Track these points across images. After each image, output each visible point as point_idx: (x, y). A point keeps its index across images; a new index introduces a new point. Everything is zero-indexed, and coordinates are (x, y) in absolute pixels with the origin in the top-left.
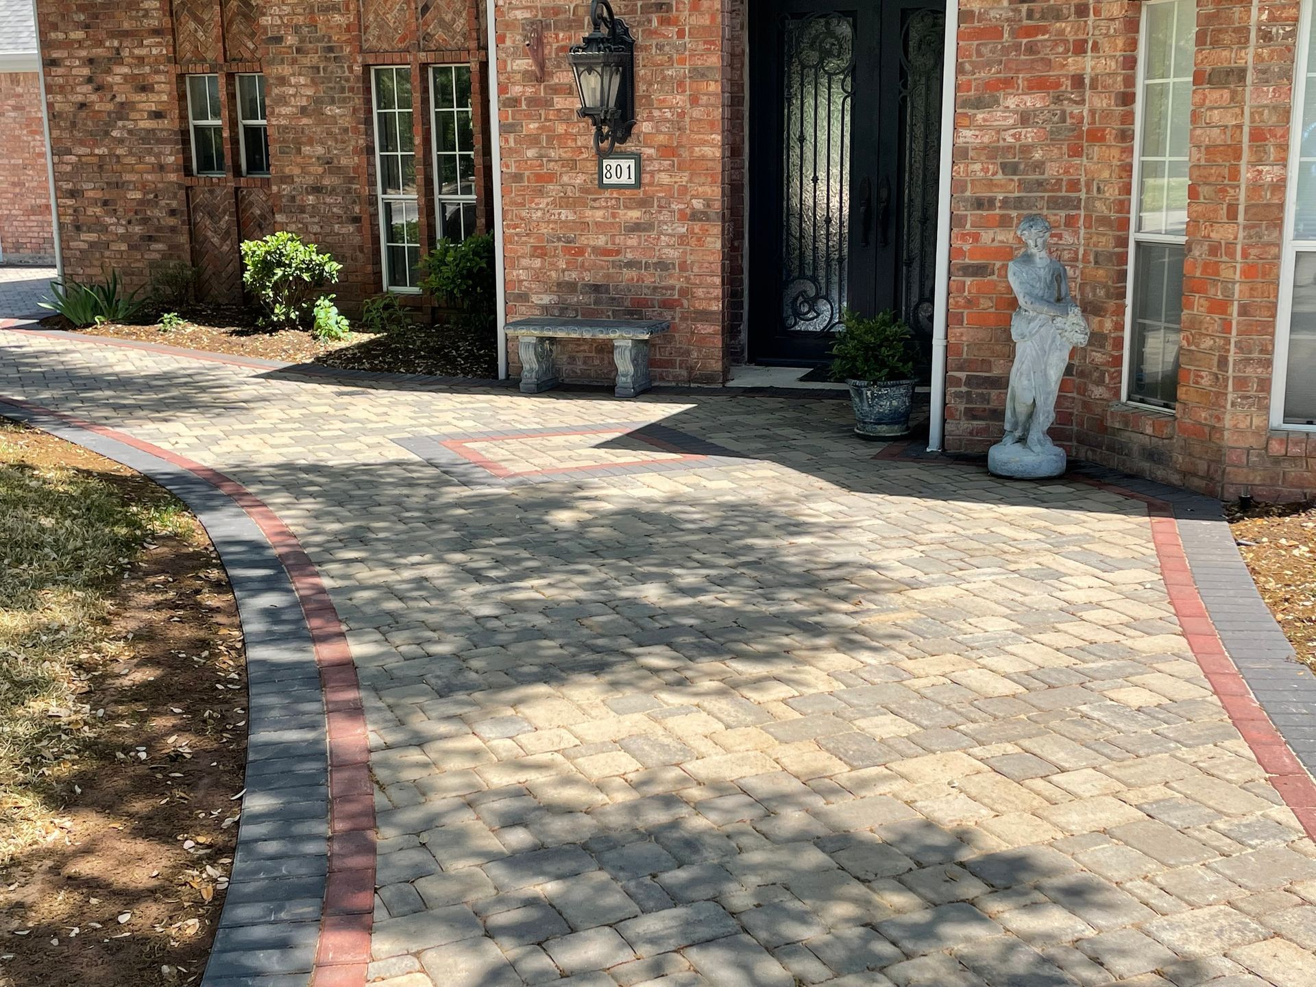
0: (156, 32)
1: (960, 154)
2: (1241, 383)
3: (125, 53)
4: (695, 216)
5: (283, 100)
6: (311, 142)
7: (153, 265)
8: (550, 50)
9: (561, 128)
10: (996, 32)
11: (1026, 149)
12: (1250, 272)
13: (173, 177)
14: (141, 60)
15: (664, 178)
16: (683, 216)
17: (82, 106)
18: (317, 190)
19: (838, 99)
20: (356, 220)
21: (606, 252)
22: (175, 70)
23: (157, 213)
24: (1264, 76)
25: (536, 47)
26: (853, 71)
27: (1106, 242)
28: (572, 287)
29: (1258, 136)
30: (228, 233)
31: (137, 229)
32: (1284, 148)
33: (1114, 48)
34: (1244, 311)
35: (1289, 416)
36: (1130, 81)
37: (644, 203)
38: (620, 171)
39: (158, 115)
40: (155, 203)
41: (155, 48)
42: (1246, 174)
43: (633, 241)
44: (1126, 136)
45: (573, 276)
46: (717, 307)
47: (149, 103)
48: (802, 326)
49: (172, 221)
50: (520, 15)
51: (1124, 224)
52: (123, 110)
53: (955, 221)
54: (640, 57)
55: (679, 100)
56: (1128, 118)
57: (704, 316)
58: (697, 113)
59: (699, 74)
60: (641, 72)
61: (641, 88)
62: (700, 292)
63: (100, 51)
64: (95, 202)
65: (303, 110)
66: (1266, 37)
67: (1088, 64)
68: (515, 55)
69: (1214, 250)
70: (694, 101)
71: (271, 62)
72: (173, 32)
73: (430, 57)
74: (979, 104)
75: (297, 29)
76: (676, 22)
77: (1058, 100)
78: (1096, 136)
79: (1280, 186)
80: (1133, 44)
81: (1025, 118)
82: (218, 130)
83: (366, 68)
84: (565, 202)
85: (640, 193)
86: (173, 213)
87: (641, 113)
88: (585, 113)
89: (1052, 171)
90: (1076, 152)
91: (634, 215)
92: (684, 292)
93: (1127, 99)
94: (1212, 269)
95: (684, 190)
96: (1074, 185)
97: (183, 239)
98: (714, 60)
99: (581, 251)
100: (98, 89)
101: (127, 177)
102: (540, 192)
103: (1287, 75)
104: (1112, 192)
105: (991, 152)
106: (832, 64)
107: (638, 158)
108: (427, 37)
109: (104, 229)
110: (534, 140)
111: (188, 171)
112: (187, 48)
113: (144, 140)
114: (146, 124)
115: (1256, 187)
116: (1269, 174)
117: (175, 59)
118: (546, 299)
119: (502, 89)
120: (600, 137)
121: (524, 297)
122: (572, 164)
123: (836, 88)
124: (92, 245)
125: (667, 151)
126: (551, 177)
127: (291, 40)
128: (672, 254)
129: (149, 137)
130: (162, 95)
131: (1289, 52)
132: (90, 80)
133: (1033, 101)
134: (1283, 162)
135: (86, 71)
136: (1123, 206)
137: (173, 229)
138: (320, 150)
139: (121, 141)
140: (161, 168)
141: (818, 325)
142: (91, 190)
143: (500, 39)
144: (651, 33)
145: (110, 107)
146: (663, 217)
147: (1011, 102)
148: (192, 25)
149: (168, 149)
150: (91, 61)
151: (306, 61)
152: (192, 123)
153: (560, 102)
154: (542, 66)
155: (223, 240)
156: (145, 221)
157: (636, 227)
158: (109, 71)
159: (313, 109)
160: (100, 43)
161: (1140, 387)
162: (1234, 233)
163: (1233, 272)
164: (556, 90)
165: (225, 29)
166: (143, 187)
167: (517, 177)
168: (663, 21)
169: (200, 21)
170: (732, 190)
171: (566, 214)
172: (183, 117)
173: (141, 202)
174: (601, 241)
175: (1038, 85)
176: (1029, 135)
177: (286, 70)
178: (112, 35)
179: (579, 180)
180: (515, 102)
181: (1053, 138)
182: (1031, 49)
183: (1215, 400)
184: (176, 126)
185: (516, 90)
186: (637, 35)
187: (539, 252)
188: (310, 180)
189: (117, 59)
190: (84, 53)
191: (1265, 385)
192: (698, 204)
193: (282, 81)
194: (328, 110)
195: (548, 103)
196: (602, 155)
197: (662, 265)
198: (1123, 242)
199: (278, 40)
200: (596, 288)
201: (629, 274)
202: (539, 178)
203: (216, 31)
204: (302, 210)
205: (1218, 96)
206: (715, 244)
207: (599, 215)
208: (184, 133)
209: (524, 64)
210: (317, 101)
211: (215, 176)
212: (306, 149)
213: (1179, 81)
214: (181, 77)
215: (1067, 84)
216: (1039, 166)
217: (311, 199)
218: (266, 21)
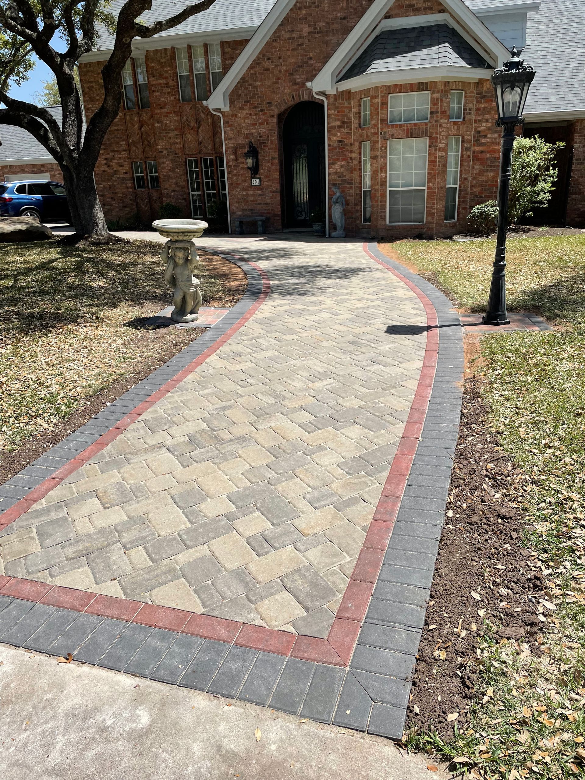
0: (124, 151)
1: (329, 174)
2: (381, 216)
3: (116, 156)
4: (274, 192)
5: (164, 168)
6: (172, 179)
7: (127, 214)
8: (239, 153)
9: (242, 172)
10: (335, 149)
11: (342, 173)
12: (381, 194)
13: (131, 190)
14: (120, 158)
15: (266, 183)
16: (271, 192)
17: (104, 171)
18: (174, 191)
19: (304, 164)
20: (185, 199)
21: (253, 201)
22: (130, 161)
23: (127, 200)
24: (382, 157)
25: (235, 153)
26: (307, 157)
27: (358, 192)
28: (246, 210)
29: (381, 168)
30: (147, 204)
31: (121, 205)
32: (386, 171)
33: (357, 152)
34: (381, 202)
35: (390, 222)
36: (360, 158)
37: (262, 189)
38: (256, 182)
39: (126, 173)
40: (126, 197)
41: (124, 155)
42: (379, 176)
43: (260, 198)
44: (360, 169)
45: (246, 207)
46: (279, 213)
47: (123, 170)
48: (299, 218)
49: (131, 202)
50: (231, 145)
51: (361, 187)
52: (116, 172)
53: (329, 188)
54: (259, 154)
55: (269, 165)
56: (361, 166)
57: (277, 215)
58: (273, 167)
59: (273, 158)
60: (260, 158)
61: (260, 162)
62: (276, 210)
63: (108, 156)
64: (109, 198)
65: (170, 170)
66: (381, 149)
67: (353, 155)
68: (230, 155)
69: (375, 190)
70: (272, 165)
71: (160, 158)
72: (129, 150)
73: (203, 156)
74: (333, 164)
75: (167, 149)
76: (267, 146)
77: (348, 162)
78: (355, 170)
79: (386, 178)
80: (360, 151)
81: (342, 166)
82: (143, 177)
83: (186, 159)
84: (244, 190)
85: (261, 187)
86: (131, 200)
87: (260, 168)
88: (248, 168)
89: (347, 177)
90: (352, 173)
91: (260, 192)
92: (272, 210)
93: (360, 162)
94: (375, 194)
95: (271, 186)
96: (352, 180)
97: (134, 207)
98: (276, 155)
99: (248, 201)
100: (108, 166)
101: (117, 190)
102: (238, 188)
103: (386, 157)
104: (358, 181)
105: (336, 173)
106: (303, 155)
107: (260, 178)
108: (201, 150)
109: (112, 205)
110: (235, 175)
111: (135, 189)
112: (133, 155)
113: (122, 180)
114: (123, 176)
115: (381, 178)
116: (383, 175)
117: (130, 158)
118: (240, 213)
119: (227, 163)
120: (252, 174)
121: (234, 213)
122: (244, 181)
123: (304, 161)
124: (109, 210)
125: (267, 177)
126: (239, 184)
127: (165, 152)
128: (269, 201)
129: (123, 179)
130: (127, 168)
131: (386, 152)
132: (106, 164)
133: (343, 163)
134: (386, 173)
135: (105, 162)
136: (360, 183)
137: (132, 204)
138: (174, 181)
139: (116, 181)
140: (127, 188)
141: (302, 218)
142: (107, 194)
143: (226, 151)
144: (261, 149)
145: (112, 171)
146: (267, 192)
147: (339, 163)
148: (134, 148)
149: (129, 182)
150: (106, 159)
151: (170, 157)
152: (135, 175)
153: (241, 166)
154: (236, 157)
155: (146, 206)
156: (123, 202)
157: (260, 195)
158: (111, 161)
159: (172, 170)
160: (108, 154)
161: (365, 220)
162: (378, 187)
163: (378, 194)
164: (241, 163)
165: (144, 149)
166: (123, 193)
167: (232, 184)
168: (264, 146)
169: (137, 147)
170: (282, 186)
171: (244, 193)
172: (133, 174)
173: (122, 197)
174: (252, 199)
175: (344, 160)
176: (343, 170)
177: (164, 160)
178: (112, 151)
179: (246, 184)
180: (230, 166)
181: (347, 170)
182: (342, 152)
183: (377, 220)
184: (131, 176)
185: (231, 163)
186: (259, 149)
187: (238, 202)
188: (172, 189)
189: (113, 158)
190: (104, 157)
191: (385, 216)
192: (274, 189)
193: (163, 163)
194: (176, 170)
195: (238, 166)
196: (252, 178)
197: (267, 204)
198: (361, 191)
199: (162, 152)
200: (251, 210)
201: (259, 206)
202: (237, 184)
203: (141, 150)
204: (170, 197)
205: (375, 161)
206: (278, 198)
207: (251, 192)
208: (133, 178)
209: (232, 157)
210: (173, 168)
211: (143, 189)
212: (171, 181)
213: (368, 158)
214: (132, 163)
215: (349, 159)
216: (345, 176)
217: (172, 194)
218: (159, 147)
